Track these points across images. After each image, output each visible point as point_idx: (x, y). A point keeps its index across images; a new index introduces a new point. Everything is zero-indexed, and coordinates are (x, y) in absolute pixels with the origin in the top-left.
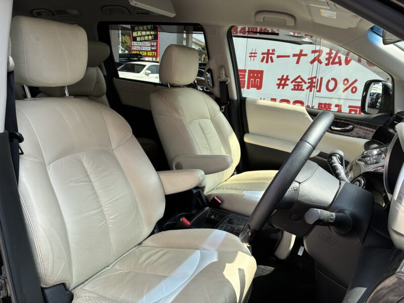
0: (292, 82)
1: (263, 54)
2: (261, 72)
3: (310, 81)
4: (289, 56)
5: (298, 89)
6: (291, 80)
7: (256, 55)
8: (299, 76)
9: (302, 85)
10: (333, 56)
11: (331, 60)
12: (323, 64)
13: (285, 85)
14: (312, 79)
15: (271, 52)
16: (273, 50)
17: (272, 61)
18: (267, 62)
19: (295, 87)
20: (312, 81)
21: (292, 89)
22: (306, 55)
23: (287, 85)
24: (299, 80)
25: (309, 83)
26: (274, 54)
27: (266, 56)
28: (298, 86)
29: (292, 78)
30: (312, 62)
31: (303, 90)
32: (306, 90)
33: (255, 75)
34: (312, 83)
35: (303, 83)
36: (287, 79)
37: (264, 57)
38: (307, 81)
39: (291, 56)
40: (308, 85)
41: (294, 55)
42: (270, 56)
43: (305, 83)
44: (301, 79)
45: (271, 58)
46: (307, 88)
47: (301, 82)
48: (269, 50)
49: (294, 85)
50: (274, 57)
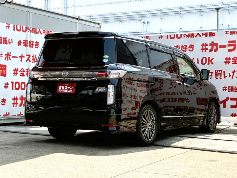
0: (20, 72)
1: (6, 55)
2: (5, 66)
3: (27, 71)
4: (17, 57)
5: (22, 76)
6: (19, 70)
7: (2, 55)
8: (22, 68)
9: (24, 73)
10: (34, 58)
11: (34, 60)
12: (31, 62)
13: (17, 73)
14: (27, 70)
15: (9, 54)
16: (10, 53)
17: (10, 60)
18: (8, 60)
19: (21, 75)
20: (28, 71)
21: (20, 76)
22: (24, 57)
23: (18, 73)
24: (22, 70)
25: (26, 72)
26: (10, 55)
27: (7, 56)
28: (22, 73)
29: (19, 69)
30: (27, 61)
31: (24, 76)
32: (25, 76)
33: (2, 67)
34: (27, 72)
35: (24, 72)
36: (17, 70)
37: (6, 57)
38: (26, 71)
39: (18, 57)
40: (26, 73)
41: (20, 57)
42: (9, 56)
43: (25, 72)
44: (23, 70)
45: (9, 57)
46: (26, 75)
47: (23, 72)
48: (8, 53)
49: (21, 73)
50: (11, 57)
